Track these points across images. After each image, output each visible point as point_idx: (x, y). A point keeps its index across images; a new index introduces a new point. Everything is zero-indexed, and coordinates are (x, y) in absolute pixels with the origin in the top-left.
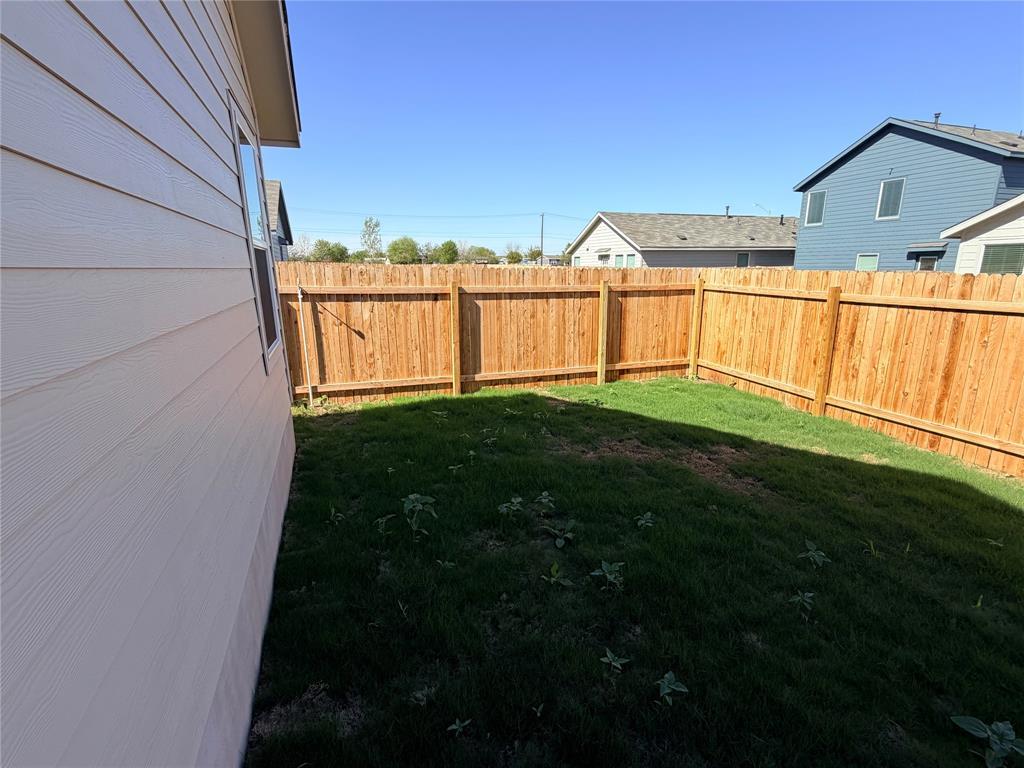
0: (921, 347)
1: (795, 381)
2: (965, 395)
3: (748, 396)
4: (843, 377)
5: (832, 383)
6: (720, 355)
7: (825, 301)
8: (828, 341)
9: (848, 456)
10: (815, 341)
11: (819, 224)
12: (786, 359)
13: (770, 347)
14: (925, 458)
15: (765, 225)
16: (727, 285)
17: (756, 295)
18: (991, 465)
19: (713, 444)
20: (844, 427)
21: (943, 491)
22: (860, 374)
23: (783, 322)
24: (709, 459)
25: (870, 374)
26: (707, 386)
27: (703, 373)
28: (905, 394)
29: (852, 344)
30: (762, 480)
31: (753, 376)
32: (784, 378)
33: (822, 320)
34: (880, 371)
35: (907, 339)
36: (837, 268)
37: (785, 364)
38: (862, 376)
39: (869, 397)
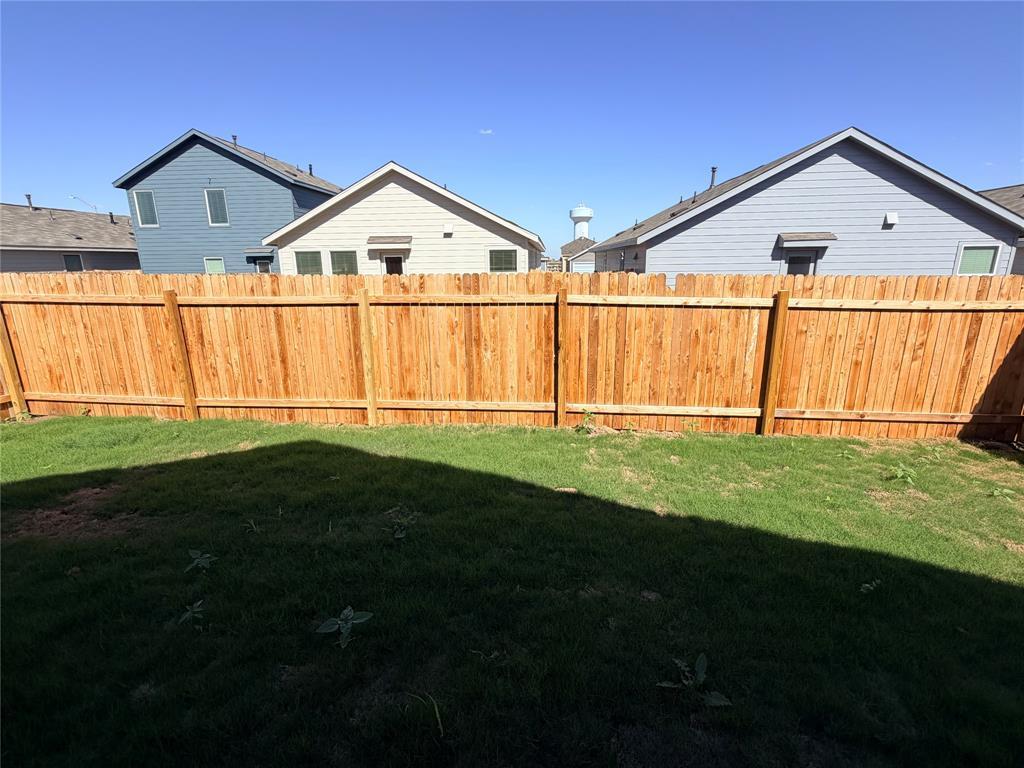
0: (258, 339)
1: (160, 391)
2: (299, 371)
3: (109, 421)
4: (205, 378)
5: (198, 386)
6: (56, 380)
7: (163, 305)
8: (178, 345)
9: (226, 451)
10: (166, 348)
11: (155, 226)
12: (143, 372)
13: (120, 361)
14: (287, 430)
15: (91, 223)
16: (34, 294)
17: (80, 304)
18: (330, 421)
19: (65, 492)
20: (220, 423)
21: (301, 452)
22: (219, 372)
23: (125, 332)
24: (64, 513)
25: (227, 370)
26: (47, 424)
27: (36, 409)
28: (260, 381)
29: (202, 344)
30: (136, 510)
31: (110, 397)
32: (146, 391)
33: (167, 326)
34: (234, 365)
35: (247, 334)
36: (166, 272)
37: (143, 376)
38: (221, 373)
39: (233, 391)
